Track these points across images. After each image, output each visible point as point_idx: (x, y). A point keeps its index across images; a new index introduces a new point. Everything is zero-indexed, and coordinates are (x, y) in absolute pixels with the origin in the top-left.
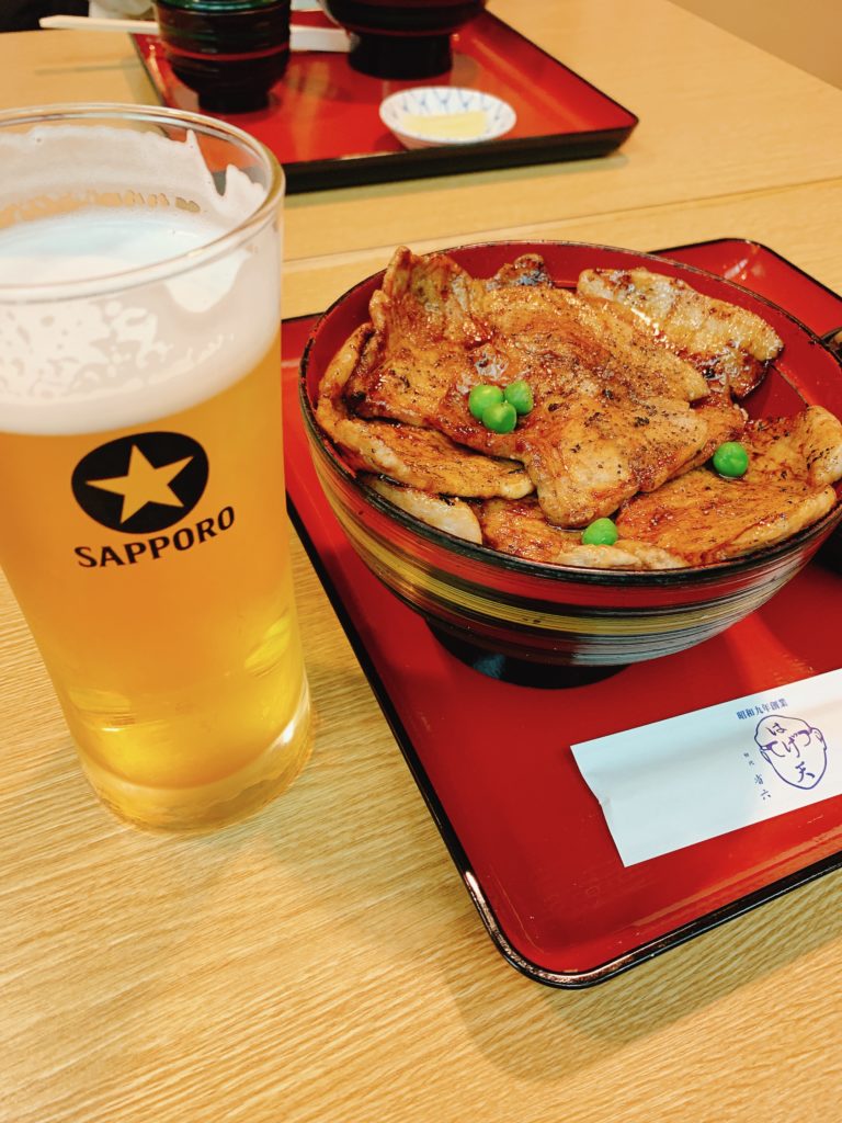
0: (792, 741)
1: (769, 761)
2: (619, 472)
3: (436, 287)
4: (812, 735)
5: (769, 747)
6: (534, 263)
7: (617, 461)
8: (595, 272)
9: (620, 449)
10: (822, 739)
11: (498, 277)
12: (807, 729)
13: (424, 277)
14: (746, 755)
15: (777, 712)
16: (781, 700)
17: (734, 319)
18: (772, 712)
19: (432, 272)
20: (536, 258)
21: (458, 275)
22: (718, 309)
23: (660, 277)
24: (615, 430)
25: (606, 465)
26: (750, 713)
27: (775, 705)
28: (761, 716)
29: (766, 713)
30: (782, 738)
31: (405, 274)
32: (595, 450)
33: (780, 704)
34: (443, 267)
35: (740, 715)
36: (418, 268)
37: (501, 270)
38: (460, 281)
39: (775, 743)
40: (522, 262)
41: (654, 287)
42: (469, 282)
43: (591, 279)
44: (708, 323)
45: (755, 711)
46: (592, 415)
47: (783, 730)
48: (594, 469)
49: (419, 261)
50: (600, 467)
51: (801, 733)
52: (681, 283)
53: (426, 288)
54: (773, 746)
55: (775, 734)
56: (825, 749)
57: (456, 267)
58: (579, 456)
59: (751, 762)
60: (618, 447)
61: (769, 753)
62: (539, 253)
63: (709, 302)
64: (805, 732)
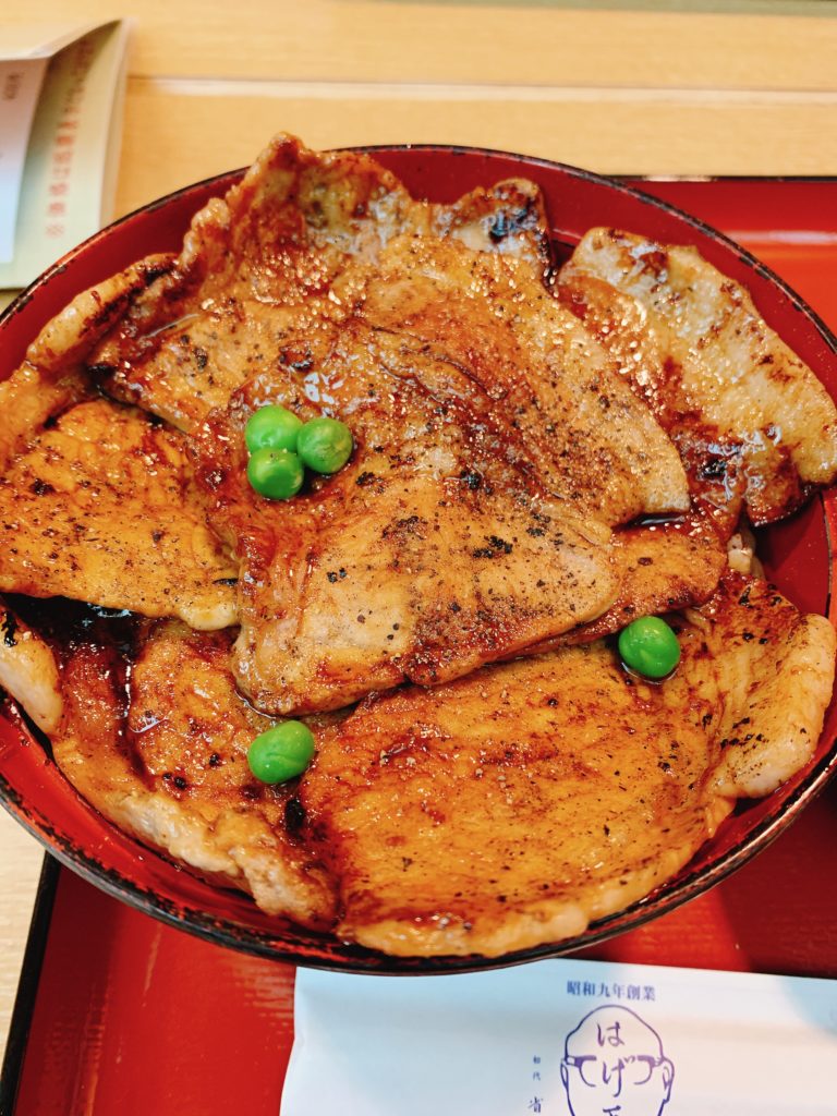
0: (621, 1066)
1: (566, 1084)
2: (391, 637)
3: (342, 205)
4: (658, 1071)
5: (579, 1062)
6: (521, 196)
7: (396, 614)
8: (611, 234)
9: (411, 598)
10: (668, 1084)
11: (458, 206)
12: (656, 1056)
13: (324, 185)
14: (536, 1060)
15: (632, 1004)
16: (649, 990)
17: (792, 388)
18: (624, 1001)
19: (339, 180)
20: (527, 187)
21: (388, 191)
22: (776, 358)
23: (713, 272)
24: (427, 558)
25: (372, 620)
26: (588, 989)
27: (634, 992)
28: (604, 1000)
29: (614, 999)
30: (609, 1055)
31: (286, 178)
32: (369, 585)
33: (643, 993)
34: (361, 175)
35: (571, 988)
36: (313, 171)
37: (467, 196)
38: (390, 200)
39: (593, 1058)
40: (501, 190)
41: (695, 287)
42: (406, 203)
43: (598, 246)
44: (751, 379)
45: (598, 990)
46: (407, 516)
47: (620, 1041)
48: (349, 619)
49: (313, 161)
50: (361, 619)
51: (641, 1058)
52: (738, 294)
53: (326, 204)
54: (586, 1065)
55: (601, 1042)
56: (664, 1102)
57: (387, 176)
58: (337, 590)
59: (537, 1075)
60: (412, 591)
61: (573, 1071)
62: (534, 180)
63: (771, 342)
64: (650, 1060)
